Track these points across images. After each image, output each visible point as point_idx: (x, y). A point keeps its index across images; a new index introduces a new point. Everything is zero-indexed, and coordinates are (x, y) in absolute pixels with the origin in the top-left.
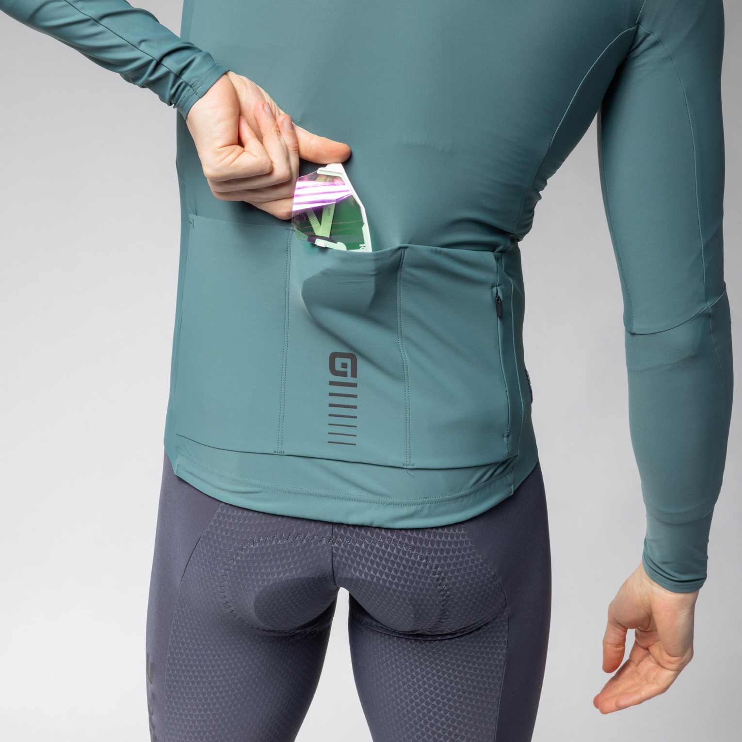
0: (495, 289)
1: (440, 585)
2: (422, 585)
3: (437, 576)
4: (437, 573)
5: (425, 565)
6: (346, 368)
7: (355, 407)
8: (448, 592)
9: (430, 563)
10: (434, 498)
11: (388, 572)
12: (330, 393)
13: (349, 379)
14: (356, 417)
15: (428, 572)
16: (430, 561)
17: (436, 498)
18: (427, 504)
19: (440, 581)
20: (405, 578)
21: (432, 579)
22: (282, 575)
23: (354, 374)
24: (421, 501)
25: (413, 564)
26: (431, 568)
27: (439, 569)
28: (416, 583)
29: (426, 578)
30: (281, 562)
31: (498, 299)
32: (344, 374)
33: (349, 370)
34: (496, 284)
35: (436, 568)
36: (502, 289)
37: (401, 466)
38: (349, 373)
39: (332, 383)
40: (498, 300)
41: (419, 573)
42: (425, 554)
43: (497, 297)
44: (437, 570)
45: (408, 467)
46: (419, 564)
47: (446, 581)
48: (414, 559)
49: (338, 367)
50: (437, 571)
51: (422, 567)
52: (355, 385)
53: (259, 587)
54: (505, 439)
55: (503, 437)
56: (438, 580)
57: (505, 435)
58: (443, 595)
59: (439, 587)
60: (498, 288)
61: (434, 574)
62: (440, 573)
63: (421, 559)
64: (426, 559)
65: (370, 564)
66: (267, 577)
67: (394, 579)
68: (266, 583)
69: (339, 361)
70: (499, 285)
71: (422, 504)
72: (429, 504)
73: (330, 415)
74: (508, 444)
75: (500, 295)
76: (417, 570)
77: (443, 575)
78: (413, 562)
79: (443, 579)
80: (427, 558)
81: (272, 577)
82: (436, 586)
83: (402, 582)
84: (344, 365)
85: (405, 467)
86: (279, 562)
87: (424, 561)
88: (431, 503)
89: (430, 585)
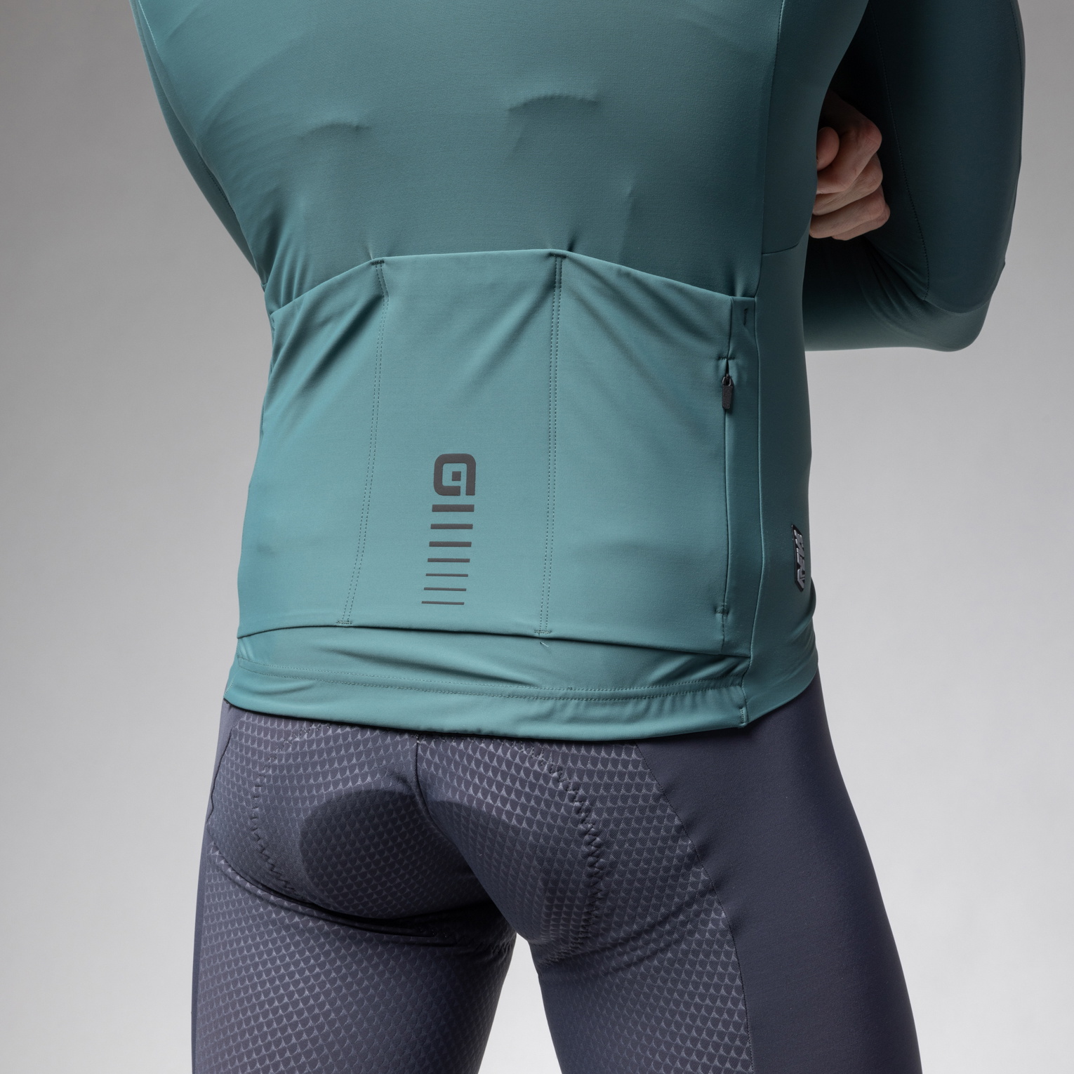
0: (723, 363)
1: (583, 821)
2: (552, 818)
3: (577, 804)
4: (577, 799)
5: (557, 781)
6: (459, 480)
7: (468, 544)
8: (598, 839)
9: (566, 780)
10: (584, 691)
11: (497, 792)
12: (432, 525)
13: (463, 499)
14: (468, 561)
15: (562, 795)
16: (565, 776)
17: (589, 691)
18: (573, 701)
19: (583, 814)
20: (522, 804)
21: (568, 809)
22: (341, 786)
23: (471, 491)
24: (562, 692)
25: (537, 779)
26: (566, 788)
27: (581, 792)
28: (541, 813)
29: (558, 806)
30: (339, 764)
31: (728, 380)
32: (455, 491)
33: (463, 483)
34: (725, 354)
35: (576, 788)
36: (737, 365)
37: (530, 632)
38: (463, 490)
39: (436, 508)
40: (727, 382)
41: (547, 795)
42: (557, 762)
43: (726, 376)
44: (577, 793)
45: (542, 635)
46: (546, 779)
47: (594, 816)
48: (538, 770)
49: (447, 481)
50: (577, 796)
51: (551, 784)
52: (470, 508)
53: (305, 810)
54: (719, 616)
55: (715, 611)
56: (578, 811)
57: (719, 609)
58: (589, 844)
59: (581, 827)
60: (730, 362)
61: (572, 799)
62: (582, 800)
63: (551, 770)
64: (558, 771)
65: (468, 776)
66: (317, 792)
67: (504, 804)
68: (316, 803)
69: (448, 469)
70: (732, 358)
71: (564, 697)
72: (576, 701)
73: (430, 560)
74: (723, 626)
75: (733, 373)
76: (542, 790)
77: (587, 803)
78: (537, 776)
79: (588, 811)
80: (560, 769)
81: (325, 791)
82: (576, 823)
83: (518, 811)
84: (456, 476)
85: (537, 635)
86: (336, 765)
87: (555, 775)
88: (580, 698)
89: (565, 819)
